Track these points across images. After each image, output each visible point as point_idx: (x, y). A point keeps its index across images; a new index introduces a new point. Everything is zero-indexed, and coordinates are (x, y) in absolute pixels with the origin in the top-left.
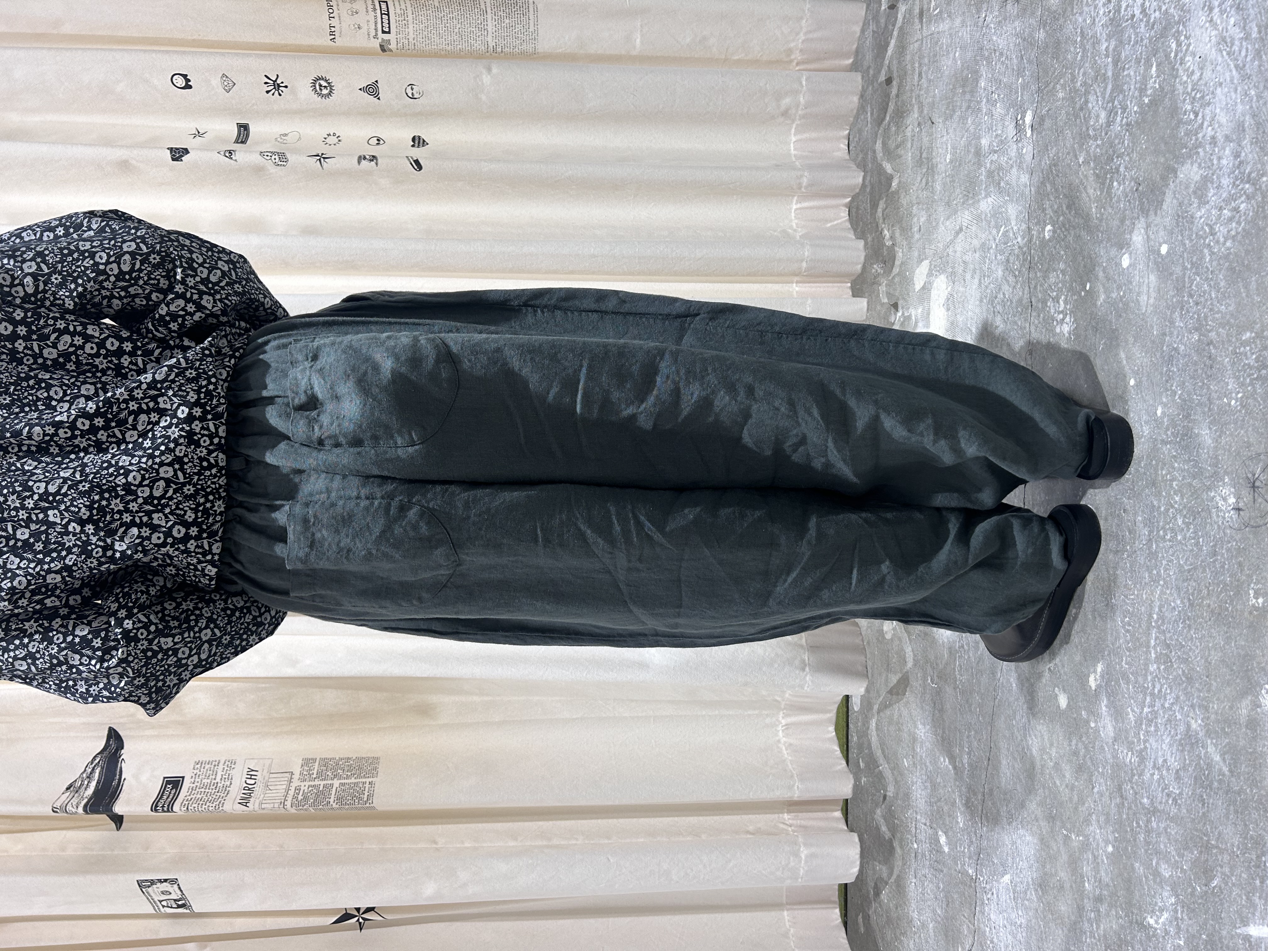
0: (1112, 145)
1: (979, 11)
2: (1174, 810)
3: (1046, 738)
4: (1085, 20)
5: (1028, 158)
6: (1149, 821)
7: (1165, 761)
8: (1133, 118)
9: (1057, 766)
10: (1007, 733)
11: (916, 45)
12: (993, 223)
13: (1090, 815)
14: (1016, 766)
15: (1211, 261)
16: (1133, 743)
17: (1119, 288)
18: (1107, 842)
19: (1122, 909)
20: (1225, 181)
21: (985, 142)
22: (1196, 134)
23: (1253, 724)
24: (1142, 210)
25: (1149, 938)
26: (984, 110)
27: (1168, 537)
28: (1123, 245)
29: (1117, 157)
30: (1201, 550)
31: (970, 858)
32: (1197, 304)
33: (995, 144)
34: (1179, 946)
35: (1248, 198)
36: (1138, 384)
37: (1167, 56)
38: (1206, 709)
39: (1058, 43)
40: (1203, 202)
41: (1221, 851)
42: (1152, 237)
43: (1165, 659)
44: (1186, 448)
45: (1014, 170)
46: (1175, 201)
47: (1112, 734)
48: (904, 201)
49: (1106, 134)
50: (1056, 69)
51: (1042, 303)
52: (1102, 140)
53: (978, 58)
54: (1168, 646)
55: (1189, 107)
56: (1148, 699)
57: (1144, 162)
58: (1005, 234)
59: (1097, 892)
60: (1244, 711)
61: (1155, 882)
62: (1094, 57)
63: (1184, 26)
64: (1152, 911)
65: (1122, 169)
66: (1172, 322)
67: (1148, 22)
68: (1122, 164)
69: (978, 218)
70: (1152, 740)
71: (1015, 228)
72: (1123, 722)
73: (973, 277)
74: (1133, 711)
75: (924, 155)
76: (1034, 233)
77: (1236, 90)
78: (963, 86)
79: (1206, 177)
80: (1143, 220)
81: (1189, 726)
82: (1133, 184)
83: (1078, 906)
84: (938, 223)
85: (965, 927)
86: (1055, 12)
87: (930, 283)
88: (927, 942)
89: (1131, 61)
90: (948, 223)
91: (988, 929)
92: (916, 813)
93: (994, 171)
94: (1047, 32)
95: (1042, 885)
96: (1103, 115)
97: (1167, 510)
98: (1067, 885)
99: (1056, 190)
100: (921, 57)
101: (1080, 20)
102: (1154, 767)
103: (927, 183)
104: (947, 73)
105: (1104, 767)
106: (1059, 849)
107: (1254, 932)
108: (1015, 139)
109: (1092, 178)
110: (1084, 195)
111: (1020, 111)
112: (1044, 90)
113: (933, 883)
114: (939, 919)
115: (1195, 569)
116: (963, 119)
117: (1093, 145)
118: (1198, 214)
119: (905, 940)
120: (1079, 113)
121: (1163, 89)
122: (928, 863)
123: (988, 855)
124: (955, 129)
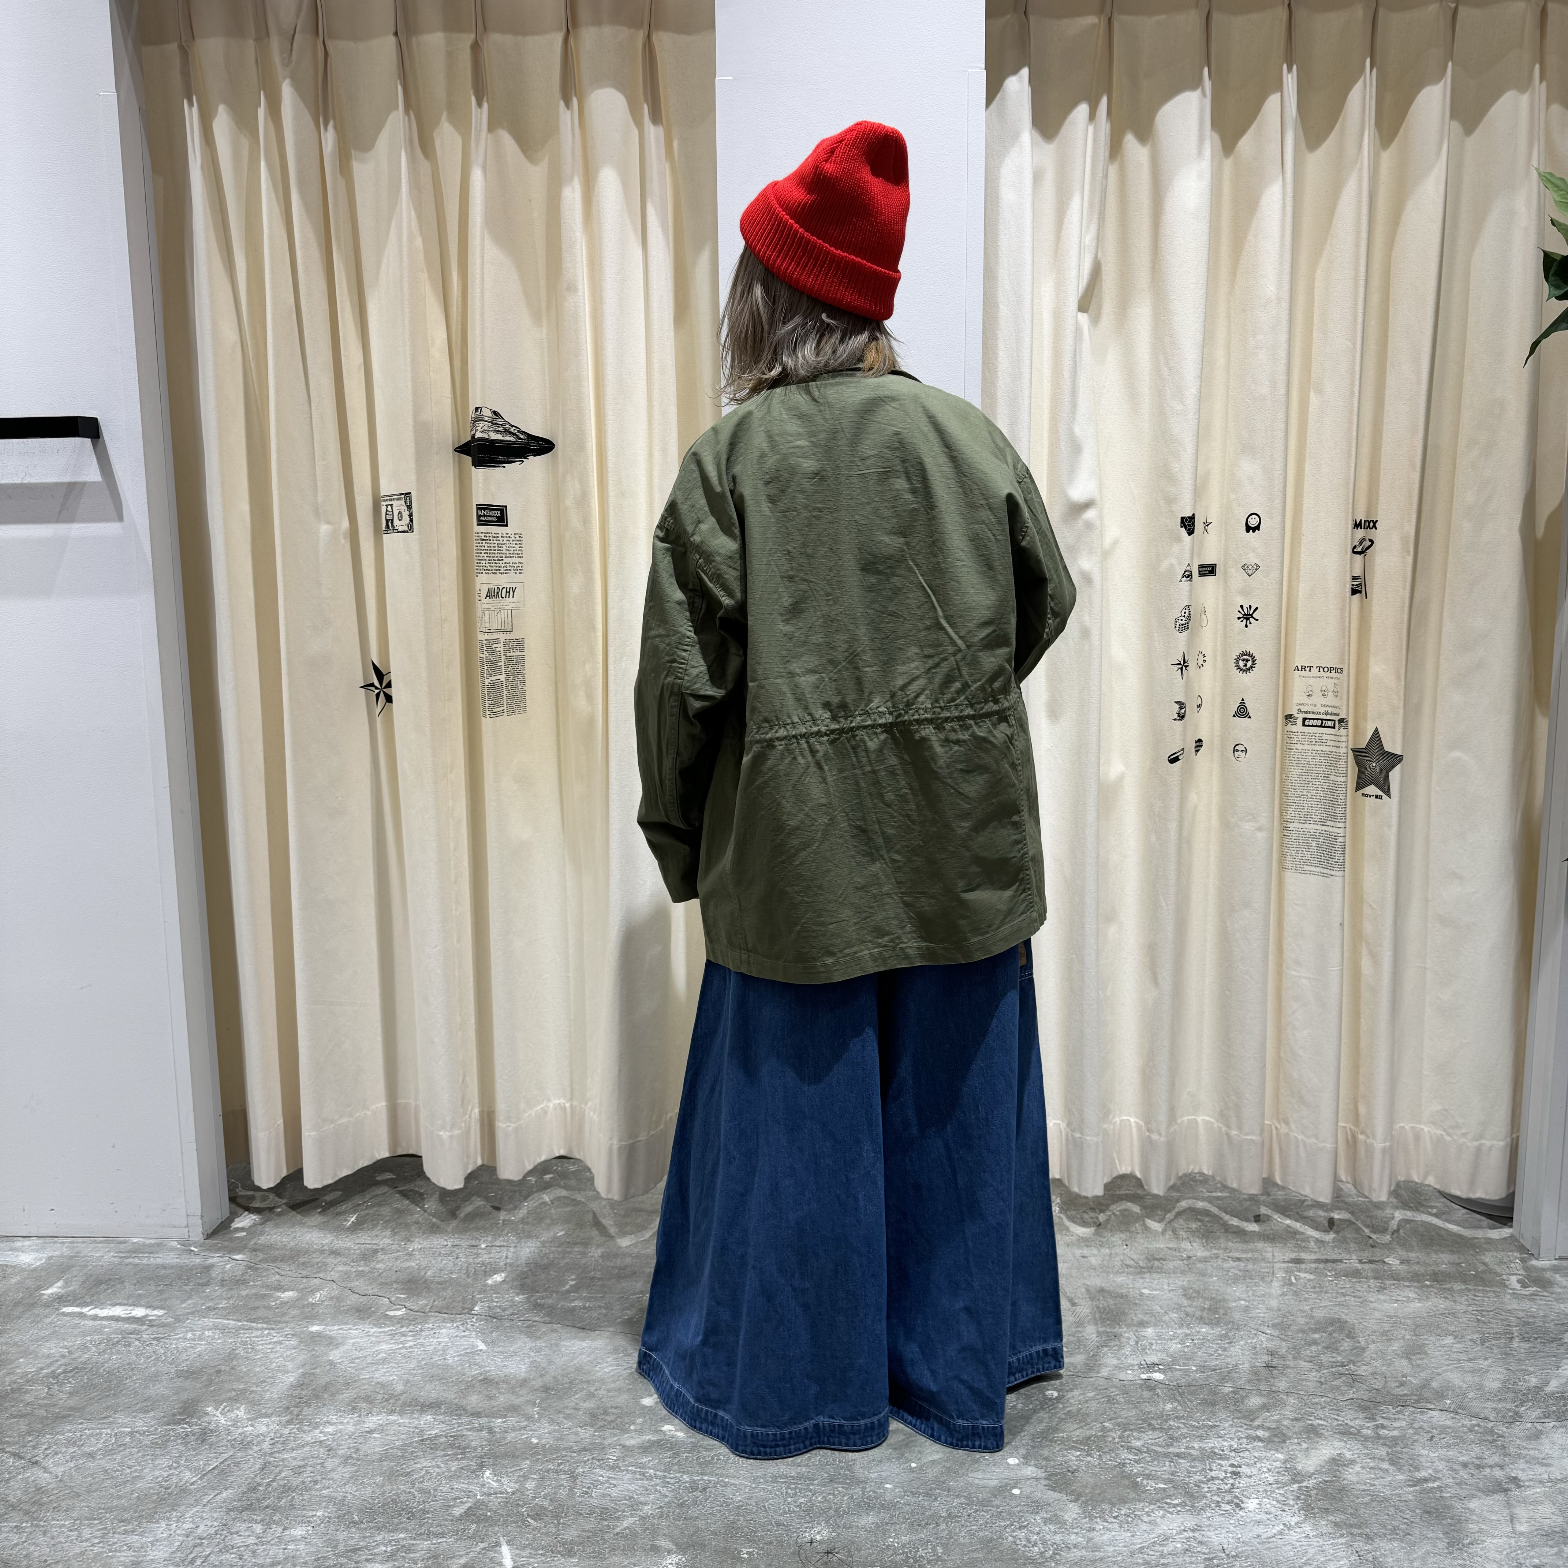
0: (1111, 1450)
1: (1274, 1326)
2: (579, 1492)
3: (613, 1385)
4: (1224, 1429)
5: (1122, 1376)
6: (565, 1472)
7: (615, 1486)
8: (1128, 1469)
9: (591, 1395)
11: (1269, 1255)
12: (1072, 1339)
13: (558, 1424)
14: (584, 1356)
15: (1000, 1526)
16: (624, 1461)
18: (538, 1438)
19: (489, 1450)
20: (1058, 1538)
21: (1150, 1331)
23: (655, 1549)
24: (1051, 1475)
25: (474, 1472)
26: (1178, 1331)
27: (789, 1491)
28: (1026, 1458)
29: (1100, 1455)
30: (781, 1515)
31: (488, 1307)
32: (969, 1516)
33: (1143, 1342)
34: (476, 1495)
35: (1042, 1553)
36: (912, 1470)
37: (1169, 1497)
38: (661, 1517)
39: (1213, 1404)
40: (1046, 1521)
41: (557, 1526)
42: (1028, 1483)
43: (694, 1487)
44: (859, 1505)
45: (1115, 1362)
46: (1052, 1500)
47: (627, 1444)
48: (1117, 1238)
49: (1122, 1446)
50: (1192, 1402)
52: (1118, 1443)
53: (1230, 1326)
54: (704, 1489)
55: (1123, 1512)
56: (661, 1473)
57: (1091, 1477)
59: (497, 1430)
60: (663, 1544)
61: (519, 1476)
62: (1190, 1436)
63: (1187, 1511)
64: (495, 1474)
65: (1089, 1459)
66: (957, 1496)
67: (1203, 1482)
68: (1093, 1460)
69: (1079, 1324)
70: (629, 1476)
72: (639, 1453)
74: (649, 1461)
75: (1156, 1263)
77: (1125, 1547)
78: (1209, 1309)
79: (1065, 1524)
80: (1043, 1475)
81: (646, 1504)
82: (1075, 1467)
83: (479, 1413)
84: (1084, 1278)
85: (424, 1302)
86: (1242, 1402)
88: (397, 1259)
89: (1175, 1467)
90: (1083, 1290)
91: (431, 1326)
92: (515, 1246)
93: (1119, 1340)
94: (1227, 1394)
95: (487, 1381)
96: (1138, 1444)
97: (810, 1491)
98: (493, 1403)
99: (1087, 1401)
100: (1255, 1261)
101: (1227, 1425)
102: (609, 1477)
103: (1128, 1266)
104: (1229, 1290)
105: (600, 1436)
106: (522, 1396)
107: (505, 1549)
108: (1143, 1362)
109: (1088, 1433)
110: (1076, 1426)
111: (1167, 1368)
112: (1177, 1391)
113: (455, 1265)
114: (422, 1273)
115: (766, 1511)
116: (1179, 1308)
117: (1116, 1435)
118: (1038, 1518)
119: (388, 1233)
120: (1147, 1423)
121: (1143, 1492)
122: (471, 1260)
123: (498, 1327)
124: (1171, 1298)
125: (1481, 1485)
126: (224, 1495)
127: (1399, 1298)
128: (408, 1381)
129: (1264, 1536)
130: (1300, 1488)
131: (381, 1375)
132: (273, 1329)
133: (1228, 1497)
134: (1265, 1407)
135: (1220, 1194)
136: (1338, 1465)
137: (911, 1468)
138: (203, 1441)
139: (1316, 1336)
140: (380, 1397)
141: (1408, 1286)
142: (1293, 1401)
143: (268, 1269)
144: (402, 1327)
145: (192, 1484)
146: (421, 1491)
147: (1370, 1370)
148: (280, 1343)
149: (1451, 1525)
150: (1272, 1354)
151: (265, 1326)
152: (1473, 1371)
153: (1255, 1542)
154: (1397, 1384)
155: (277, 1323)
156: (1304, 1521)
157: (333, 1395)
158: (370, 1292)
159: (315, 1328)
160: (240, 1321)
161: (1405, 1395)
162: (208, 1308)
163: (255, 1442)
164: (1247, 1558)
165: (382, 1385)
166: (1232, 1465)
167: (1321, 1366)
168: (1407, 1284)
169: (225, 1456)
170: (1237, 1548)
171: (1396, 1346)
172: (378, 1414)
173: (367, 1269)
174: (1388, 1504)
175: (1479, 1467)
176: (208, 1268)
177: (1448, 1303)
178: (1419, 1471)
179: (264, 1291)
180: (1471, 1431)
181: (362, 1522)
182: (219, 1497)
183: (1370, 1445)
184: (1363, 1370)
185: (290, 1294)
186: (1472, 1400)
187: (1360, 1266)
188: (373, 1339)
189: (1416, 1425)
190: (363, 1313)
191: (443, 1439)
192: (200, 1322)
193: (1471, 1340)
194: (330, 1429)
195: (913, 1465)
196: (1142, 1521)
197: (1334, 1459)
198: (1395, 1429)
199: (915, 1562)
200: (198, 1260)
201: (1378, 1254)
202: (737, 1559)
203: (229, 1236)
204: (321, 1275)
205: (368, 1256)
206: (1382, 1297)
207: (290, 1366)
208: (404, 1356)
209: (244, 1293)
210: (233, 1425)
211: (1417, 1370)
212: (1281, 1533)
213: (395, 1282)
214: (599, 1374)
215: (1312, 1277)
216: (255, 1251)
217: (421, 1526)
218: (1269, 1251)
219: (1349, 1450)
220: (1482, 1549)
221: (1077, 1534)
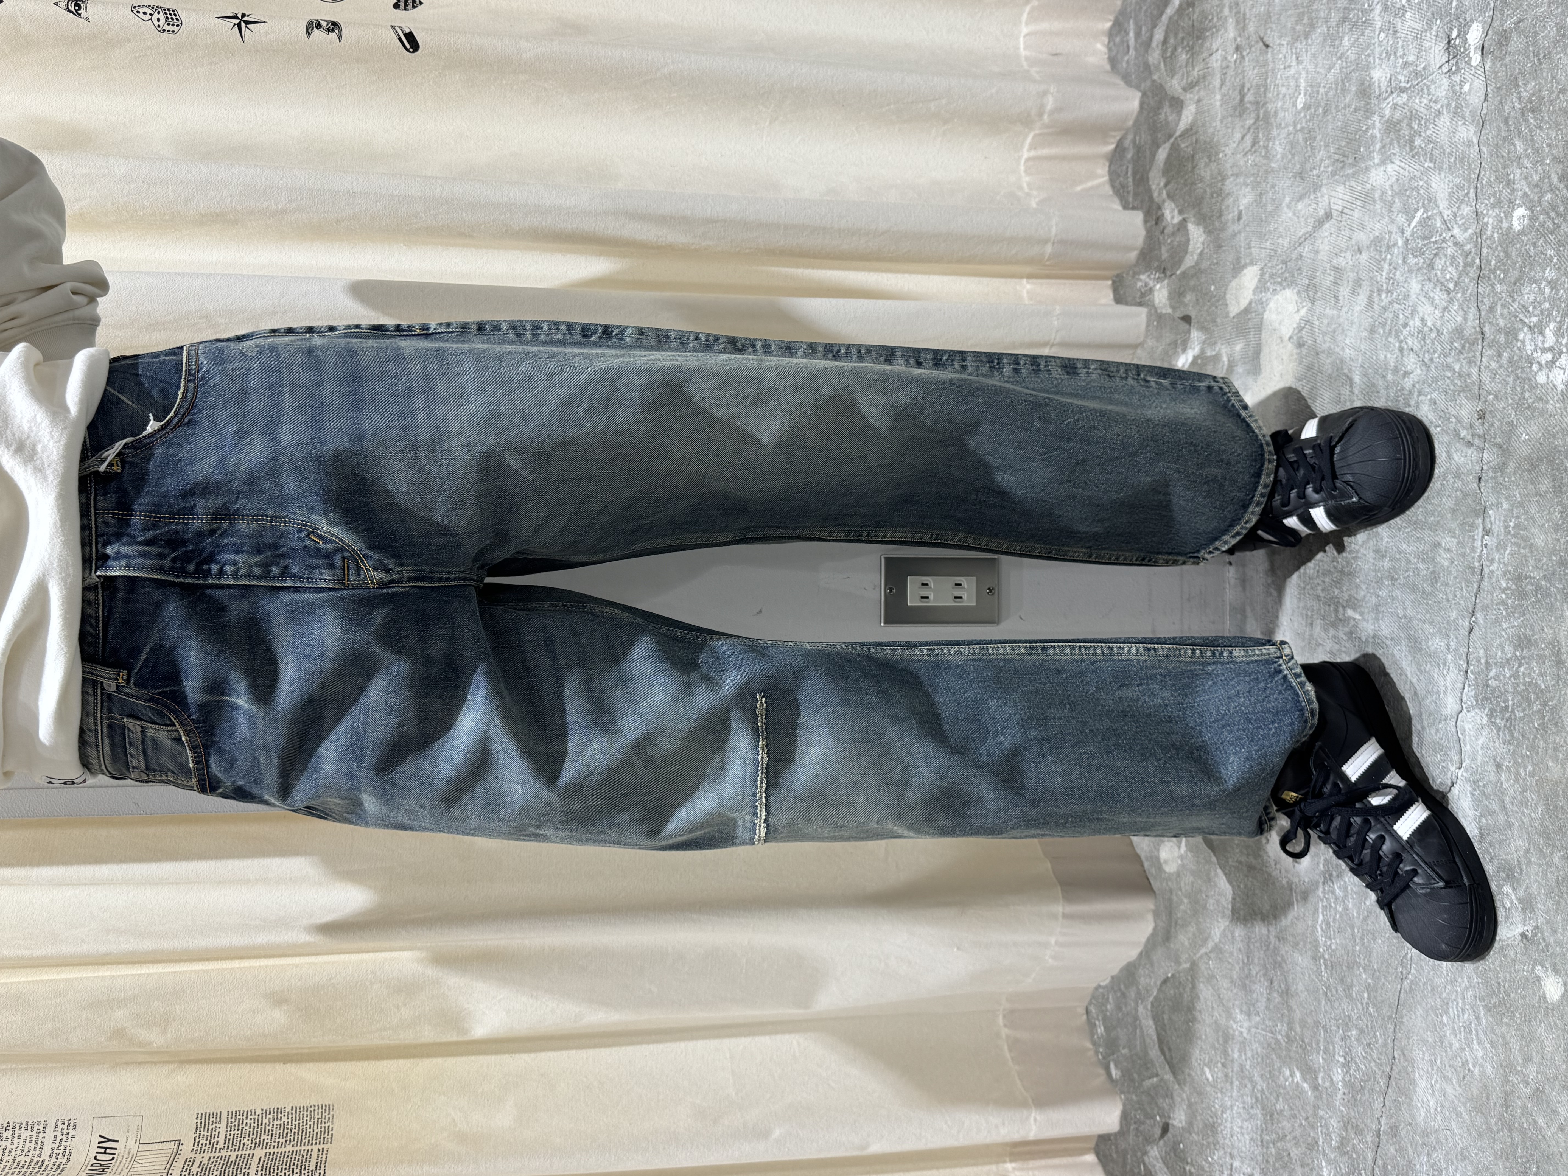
3: (1515, 1047)
5: (1475, 99)
9: (1538, 1094)
10: (1430, 1037)
12: (1398, 204)
21: (1379, 75)
26: (1379, 24)
33: (1403, 79)
45: (1445, 120)
48: (1205, 172)
51: (1507, 334)
58: (1425, 222)
69: (1367, 198)
73: (1354, 292)
75: (1249, 98)
76: (1489, 220)
84: (1278, 207)
87: (1261, 302)
90: (1300, 206)
92: (1232, 1156)
99: (1537, 151)
103: (1255, 143)
108: (1445, 69)
111: (1457, 22)
116: (1332, 38)
124: (1314, 56)
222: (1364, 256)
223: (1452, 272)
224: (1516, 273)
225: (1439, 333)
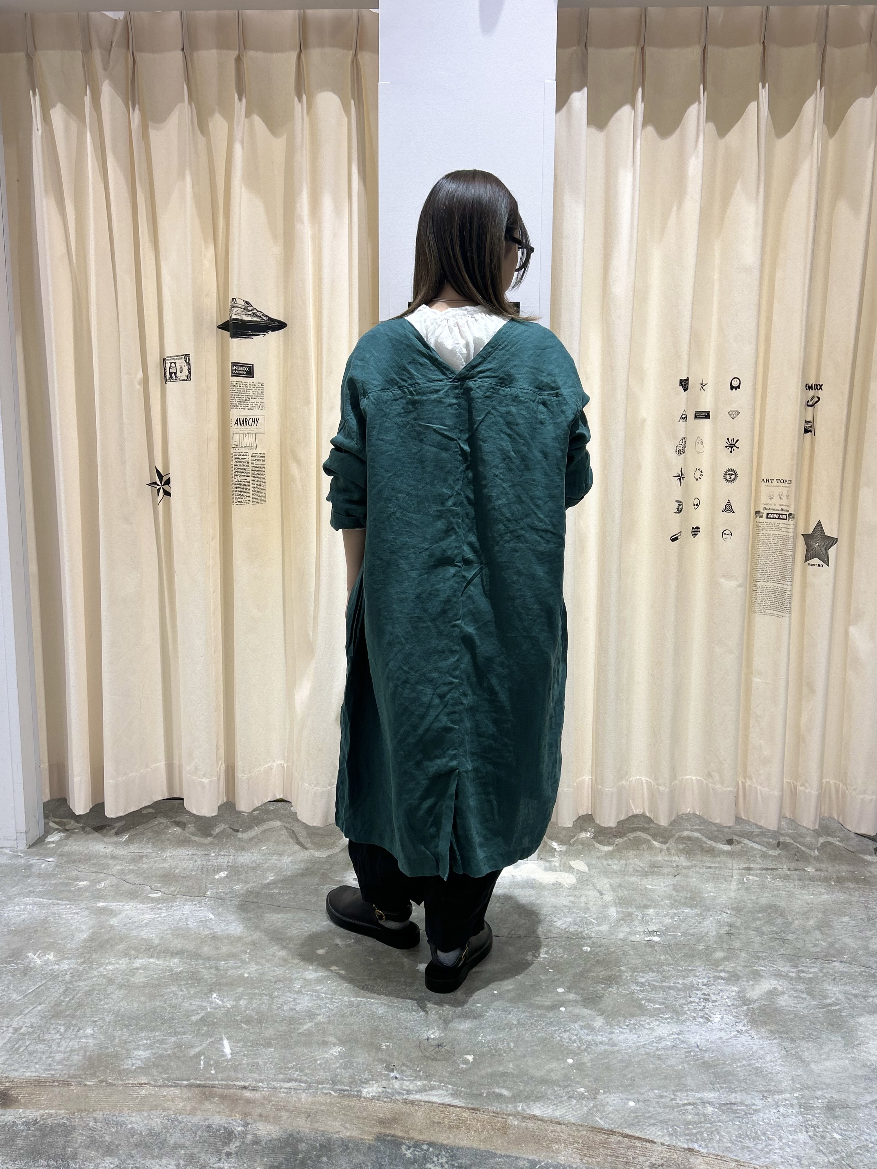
0: (626, 984)
1: (732, 909)
2: (275, 1007)
3: (299, 942)
4: (699, 972)
5: (633, 938)
6: (266, 995)
7: (299, 1004)
8: (636, 995)
10: (297, 918)
11: (730, 865)
12: (600, 915)
13: (261, 965)
14: (279, 924)
15: (552, 1030)
16: (305, 988)
17: (547, 987)
18: (248, 974)
19: (216, 981)
20: (590, 1038)
21: (651, 911)
22: (617, 1025)
23: (325, 1043)
24: (586, 999)
25: (205, 994)
26: (670, 911)
27: (414, 1008)
28: (569, 989)
29: (618, 987)
30: (408, 1022)
31: (216, 893)
32: (531, 1024)
33: (647, 918)
34: (207, 1009)
35: (579, 1047)
37: (662, 1013)
38: (329, 1023)
39: (692, 956)
40: (582, 1028)
41: (260, 1028)
42: (570, 1003)
43: (351, 1005)
44: (459, 1017)
45: (628, 930)
46: (586, 1015)
47: (307, 978)
48: (631, 854)
49: (632, 982)
50: (678, 955)
51: (547, 945)
52: (630, 979)
53: (704, 908)
54: (358, 1006)
55: (632, 1022)
56: (329, 996)
58: (592, 923)
59: (221, 968)
60: (330, 1040)
61: (236, 997)
62: (677, 976)
63: (675, 1022)
64: (220, 996)
65: (610, 989)
67: (685, 1004)
68: (613, 989)
69: (605, 906)
70: (308, 997)
71: (594, 929)
72: (315, 983)
73: (571, 901)
74: (322, 989)
75: (656, 869)
76: (588, 941)
77: (633, 1043)
78: (690, 898)
79: (595, 1029)
80: (580, 999)
81: (319, 1015)
82: (601, 994)
83: (209, 958)
84: (609, 878)
85: (174, 889)
86: (711, 955)
87: (573, 872)
88: (155, 862)
89: (667, 995)
90: (608, 885)
91: (178, 903)
92: (234, 855)
94: (702, 950)
95: (214, 937)
96: (643, 980)
97: (428, 1007)
98: (219, 952)
99: (609, 954)
100: (720, 868)
101: (700, 969)
102: (295, 999)
103: (637, 871)
104: (703, 886)
105: (289, 973)
106: (238, 947)
107: (226, 1042)
108: (646, 930)
109: (610, 973)
110: (602, 969)
111: (662, 933)
112: (669, 948)
113: (193, 867)
114: (172, 871)
115: (398, 1020)
116: (670, 897)
117: (628, 975)
118: (576, 1025)
119: (150, 845)
120: (648, 967)
121: (646, 1010)
122: (205, 863)
123: (222, 905)
124: (665, 891)
125: (867, 1008)
126: (39, 1008)
127: (815, 892)
128: (162, 938)
129: (725, 1038)
130: (748, 1009)
131: (144, 933)
132: (73, 905)
133: (701, 1014)
134: (725, 959)
135: (698, 827)
136: (773, 995)
137: (494, 995)
138: (26, 974)
139: (760, 915)
140: (144, 947)
141: (820, 885)
142: (744, 955)
143: (69, 867)
144: (159, 904)
145: (18, 1001)
146: (170, 1006)
147: (795, 936)
148: (78, 913)
149: (846, 1032)
150: (731, 925)
151: (67, 902)
152: (861, 938)
153: (719, 1041)
154: (812, 945)
155: (75, 901)
156: (751, 1029)
157: (112, 946)
158: (138, 882)
159: (101, 904)
160: (50, 899)
161: (818, 952)
162: (30, 891)
163: (60, 975)
164: (713, 1051)
165: (146, 940)
166: (704, 994)
167: (762, 934)
168: (819, 883)
169: (39, 984)
170: (706, 1045)
171: (811, 922)
172: (142, 958)
173: (136, 868)
174: (805, 1019)
175: (865, 997)
176: (29, 867)
177: (847, 896)
178: (826, 999)
179: (67, 881)
180: (860, 974)
181: (131, 1025)
182: (35, 1009)
183: (794, 983)
184: (790, 937)
185: (85, 883)
186: (861, 956)
187: (789, 873)
188: (139, 911)
189: (824, 971)
190: (133, 895)
191: (185, 974)
192: (24, 900)
193: (861, 919)
194: (110, 967)
195: (495, 992)
196: (645, 1028)
197: (771, 991)
198: (811, 973)
199: (496, 1051)
200: (23, 862)
201: (800, 865)
202: (379, 1049)
203: (44, 846)
204: (105, 871)
205: (137, 859)
206: (803, 892)
207: (84, 927)
208: (160, 922)
209: (54, 882)
210: (45, 964)
211: (825, 937)
212: (735, 1036)
213: (155, 876)
214: (289, 934)
215: (757, 879)
216: (61, 855)
217: (170, 1027)
218: (729, 862)
219: (780, 985)
220: (867, 1048)
221: (602, 1035)
222: (583, 905)
223: (572, 930)
224: (567, 947)
225: (550, 926)
